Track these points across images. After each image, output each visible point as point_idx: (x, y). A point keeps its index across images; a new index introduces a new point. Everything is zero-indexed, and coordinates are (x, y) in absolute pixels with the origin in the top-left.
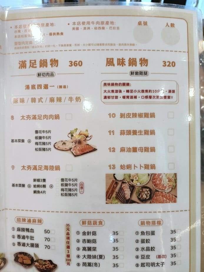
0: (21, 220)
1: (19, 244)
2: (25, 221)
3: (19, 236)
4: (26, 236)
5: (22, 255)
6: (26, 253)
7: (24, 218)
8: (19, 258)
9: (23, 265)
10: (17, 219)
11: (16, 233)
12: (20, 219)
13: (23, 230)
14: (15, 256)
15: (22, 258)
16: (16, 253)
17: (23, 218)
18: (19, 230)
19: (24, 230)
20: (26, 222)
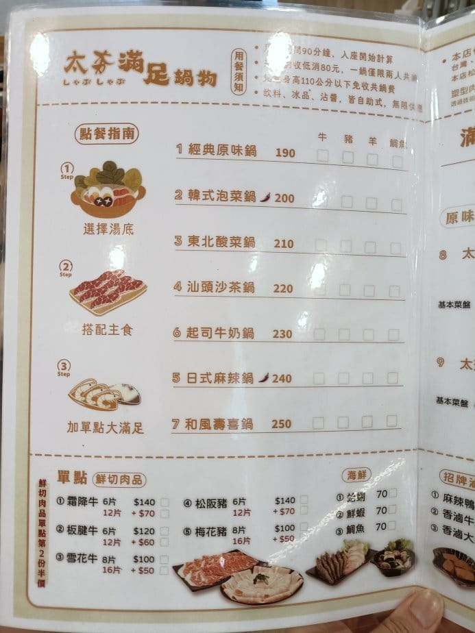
0: (455, 479)
1: (447, 529)
2: (464, 484)
3: (447, 514)
4: (464, 517)
5: (454, 557)
6: (462, 554)
7: (461, 475)
8: (445, 560)
9: (453, 579)
10: (446, 474)
11: (441, 505)
12: (451, 476)
13: (459, 501)
14: (437, 554)
15: (453, 561)
16: (440, 549)
17: (458, 474)
18: (448, 498)
19: (460, 503)
20: (467, 486)
